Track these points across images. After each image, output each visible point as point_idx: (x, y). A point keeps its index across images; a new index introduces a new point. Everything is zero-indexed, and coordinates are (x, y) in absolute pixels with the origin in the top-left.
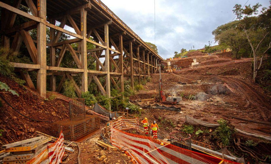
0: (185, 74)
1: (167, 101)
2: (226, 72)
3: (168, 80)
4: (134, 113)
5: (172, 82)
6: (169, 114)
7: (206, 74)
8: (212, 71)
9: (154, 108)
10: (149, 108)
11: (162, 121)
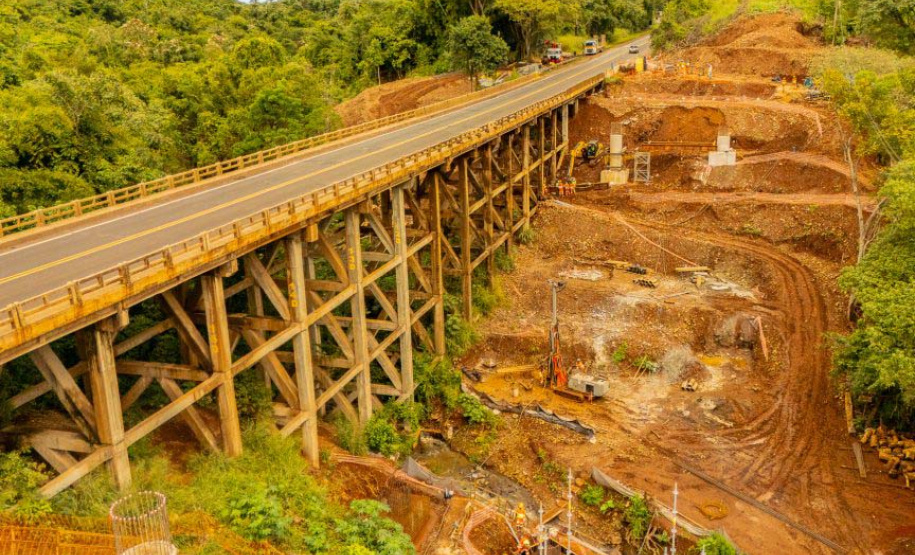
0: (670, 215)
1: (571, 385)
2: (805, 237)
3: (597, 244)
4: (479, 430)
5: (612, 258)
6: (566, 443)
7: (743, 229)
8: (767, 220)
9: (530, 415)
10: (519, 414)
11: (546, 464)
